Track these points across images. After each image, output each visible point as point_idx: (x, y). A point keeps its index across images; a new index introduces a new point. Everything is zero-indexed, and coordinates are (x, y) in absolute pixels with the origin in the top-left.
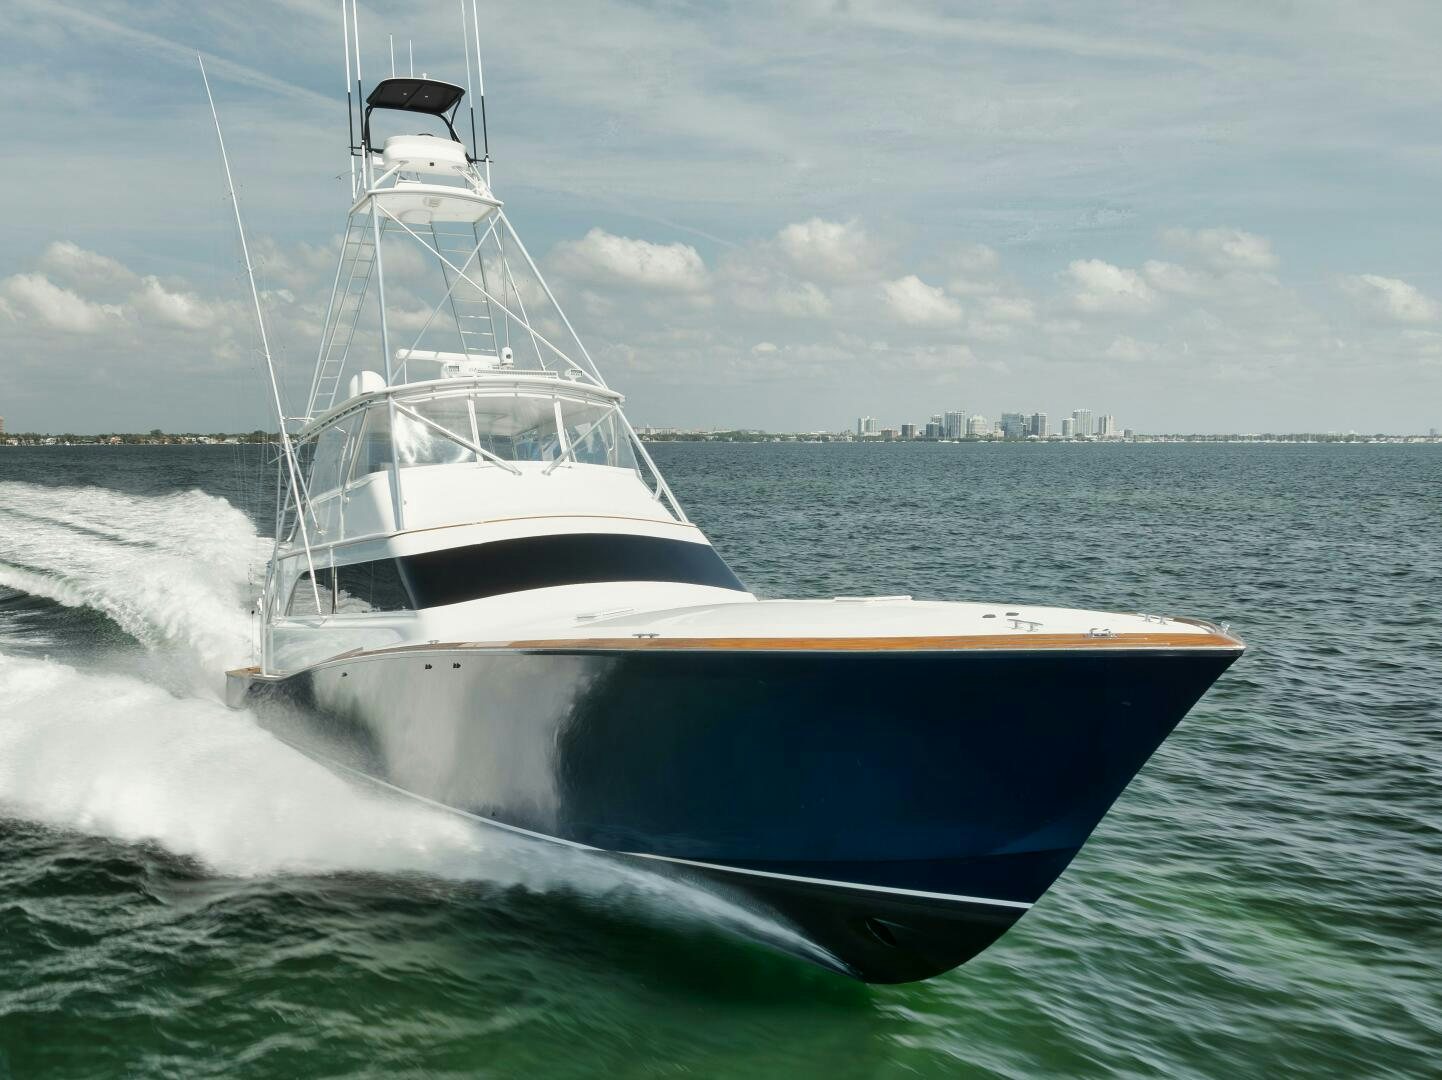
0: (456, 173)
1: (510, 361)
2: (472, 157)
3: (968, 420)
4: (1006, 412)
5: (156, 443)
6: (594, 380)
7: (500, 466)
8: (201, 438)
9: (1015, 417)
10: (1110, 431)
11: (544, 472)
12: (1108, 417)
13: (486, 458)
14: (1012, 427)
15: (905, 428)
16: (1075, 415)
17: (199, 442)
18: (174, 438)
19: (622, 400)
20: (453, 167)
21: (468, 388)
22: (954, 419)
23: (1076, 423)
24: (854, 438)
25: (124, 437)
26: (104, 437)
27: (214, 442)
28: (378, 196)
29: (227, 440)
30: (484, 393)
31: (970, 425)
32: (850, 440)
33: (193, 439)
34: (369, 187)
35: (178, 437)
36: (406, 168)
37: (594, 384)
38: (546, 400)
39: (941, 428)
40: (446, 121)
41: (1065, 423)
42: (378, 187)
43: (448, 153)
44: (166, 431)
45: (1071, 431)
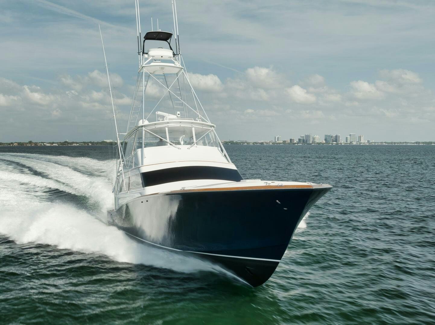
0: (169, 59)
1: (179, 116)
2: (175, 53)
3: (313, 137)
4: (326, 134)
5: (29, 145)
6: (207, 121)
7: (174, 147)
8: (45, 144)
9: (329, 136)
10: (362, 141)
11: (188, 148)
12: (361, 136)
13: (171, 144)
14: (328, 139)
15: (291, 140)
16: (350, 135)
17: (44, 145)
18: (36, 144)
19: (215, 127)
20: (169, 57)
21: (166, 124)
22: (308, 137)
23: (350, 138)
24: (273, 143)
25: (19, 143)
26: (12, 143)
27: (49, 145)
28: (145, 67)
29: (54, 144)
30: (171, 125)
31: (314, 139)
32: (271, 144)
33: (42, 144)
34: (143, 65)
35: (37, 143)
36: (154, 58)
37: (207, 122)
38: (190, 127)
39: (304, 140)
40: (168, 43)
41: (347, 138)
42: (146, 64)
43: (168, 53)
44: (34, 141)
45: (349, 141)
